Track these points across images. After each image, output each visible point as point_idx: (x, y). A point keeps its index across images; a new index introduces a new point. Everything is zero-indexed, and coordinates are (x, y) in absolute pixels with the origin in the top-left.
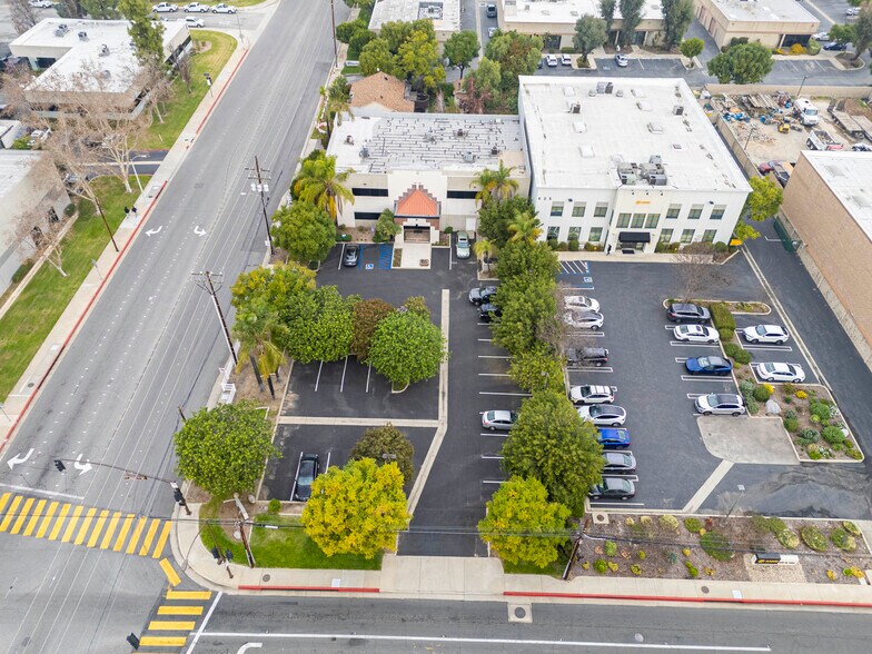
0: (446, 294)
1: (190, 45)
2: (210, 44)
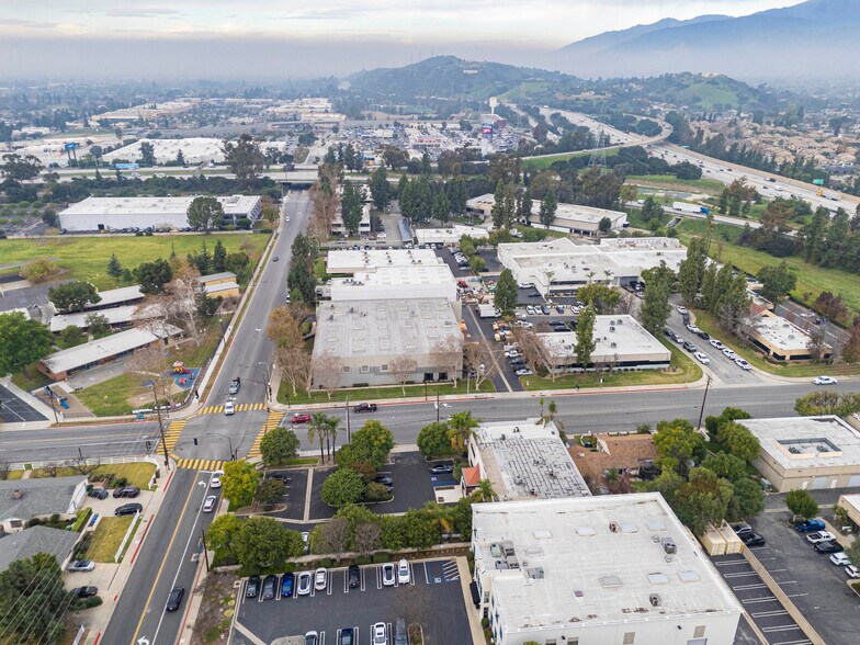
1: (667, 366)
2: (679, 371)
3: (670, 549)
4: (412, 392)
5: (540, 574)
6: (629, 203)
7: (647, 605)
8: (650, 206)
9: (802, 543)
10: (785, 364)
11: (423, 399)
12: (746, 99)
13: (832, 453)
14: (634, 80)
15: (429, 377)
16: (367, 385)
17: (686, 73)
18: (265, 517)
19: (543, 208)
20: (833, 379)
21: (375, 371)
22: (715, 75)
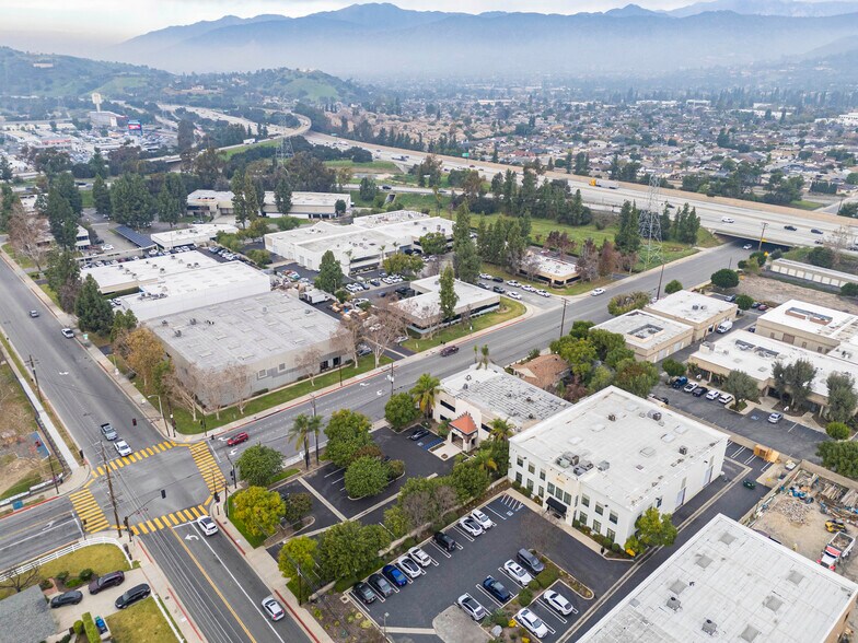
0: (435, 475)
1: (498, 307)
2: (509, 309)
3: (656, 417)
4: (321, 383)
5: (604, 466)
6: (346, 186)
7: (681, 456)
8: (366, 186)
9: (684, 394)
10: (565, 287)
11: (338, 385)
12: (345, 92)
13: (660, 333)
14: (235, 75)
15: (324, 366)
16: (267, 391)
17: (284, 69)
18: (300, 537)
19: (277, 197)
20: (603, 289)
21: (273, 373)
22: (312, 70)
